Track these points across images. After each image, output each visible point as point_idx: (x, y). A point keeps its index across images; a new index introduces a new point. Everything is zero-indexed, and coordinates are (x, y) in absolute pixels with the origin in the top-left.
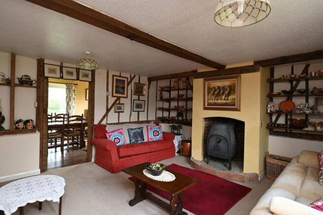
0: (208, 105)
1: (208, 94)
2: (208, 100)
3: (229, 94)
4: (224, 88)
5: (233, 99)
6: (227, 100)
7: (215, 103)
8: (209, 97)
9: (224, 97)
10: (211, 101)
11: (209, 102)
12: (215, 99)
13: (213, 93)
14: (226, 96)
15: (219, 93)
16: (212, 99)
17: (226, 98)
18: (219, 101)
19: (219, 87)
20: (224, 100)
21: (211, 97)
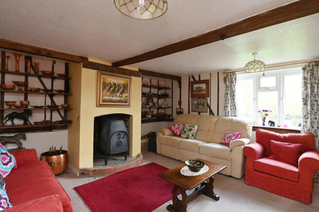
0: (102, 102)
1: (103, 90)
2: (102, 97)
3: (123, 92)
4: (119, 85)
5: (126, 97)
6: (122, 97)
7: (110, 100)
8: (104, 93)
9: (118, 94)
10: (106, 98)
11: (104, 98)
12: (110, 96)
13: (109, 89)
14: (120, 94)
15: (114, 90)
16: (107, 96)
17: (121, 95)
18: (114, 98)
19: (114, 84)
20: (119, 97)
21: (106, 93)
